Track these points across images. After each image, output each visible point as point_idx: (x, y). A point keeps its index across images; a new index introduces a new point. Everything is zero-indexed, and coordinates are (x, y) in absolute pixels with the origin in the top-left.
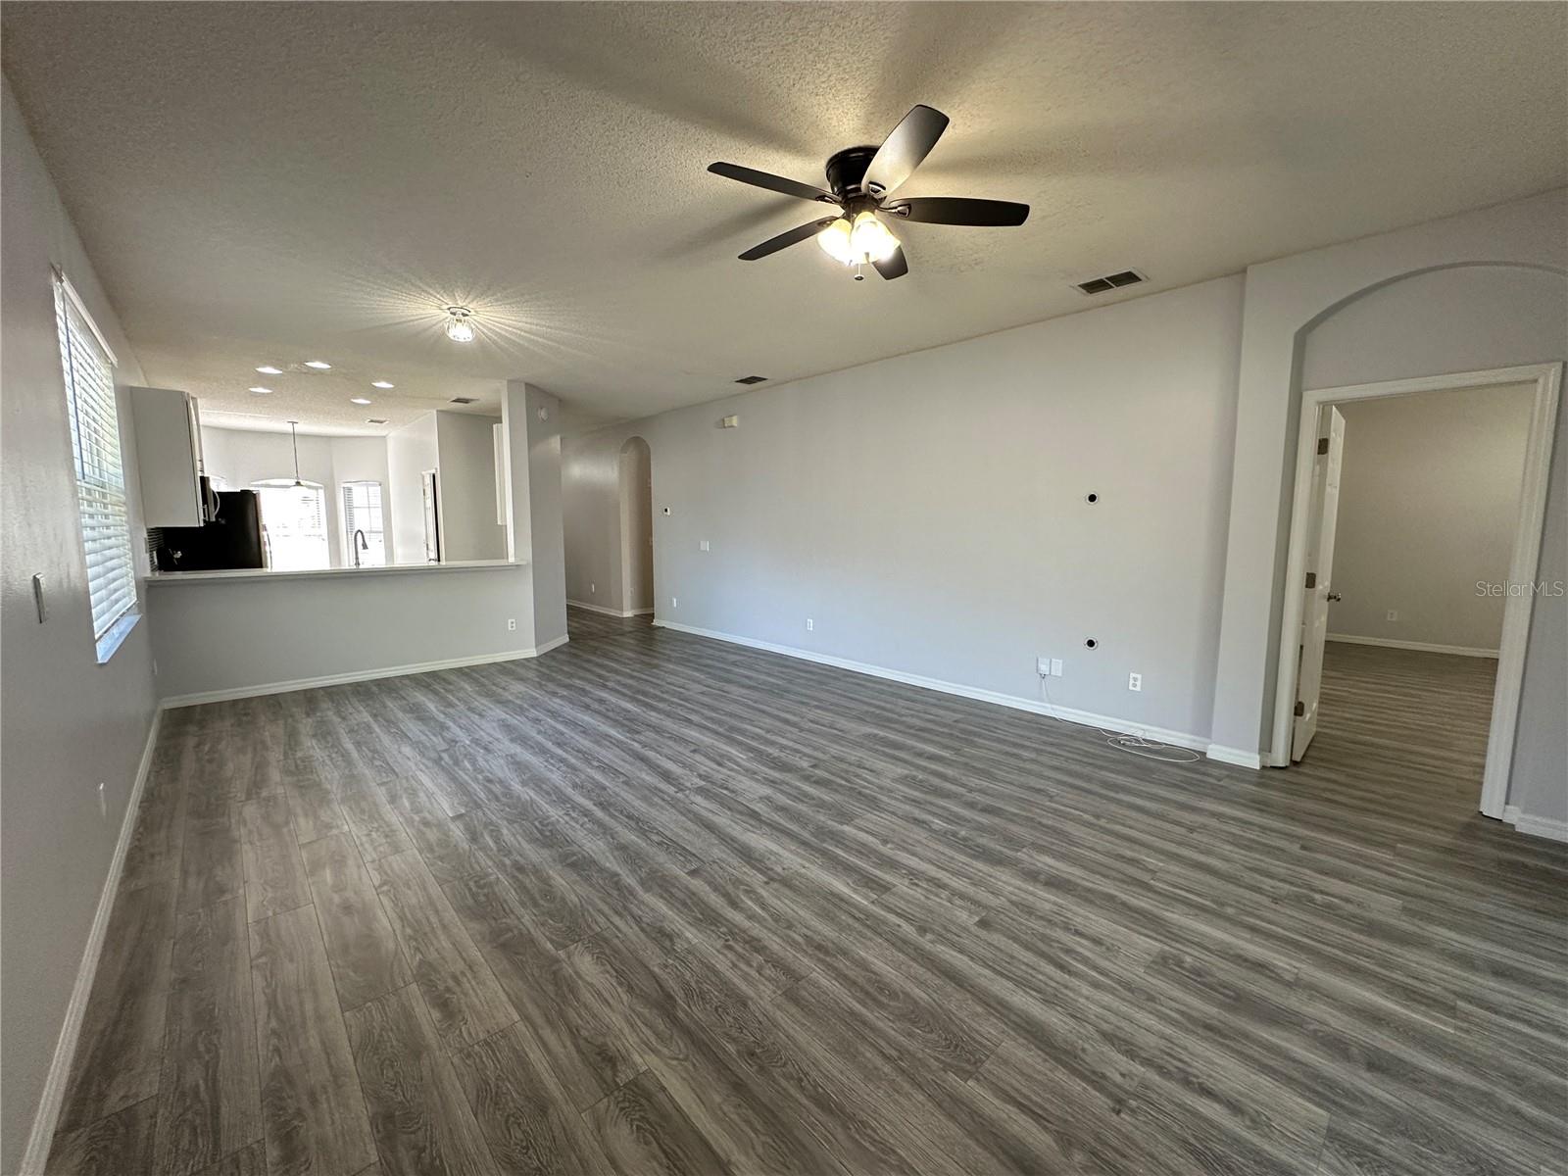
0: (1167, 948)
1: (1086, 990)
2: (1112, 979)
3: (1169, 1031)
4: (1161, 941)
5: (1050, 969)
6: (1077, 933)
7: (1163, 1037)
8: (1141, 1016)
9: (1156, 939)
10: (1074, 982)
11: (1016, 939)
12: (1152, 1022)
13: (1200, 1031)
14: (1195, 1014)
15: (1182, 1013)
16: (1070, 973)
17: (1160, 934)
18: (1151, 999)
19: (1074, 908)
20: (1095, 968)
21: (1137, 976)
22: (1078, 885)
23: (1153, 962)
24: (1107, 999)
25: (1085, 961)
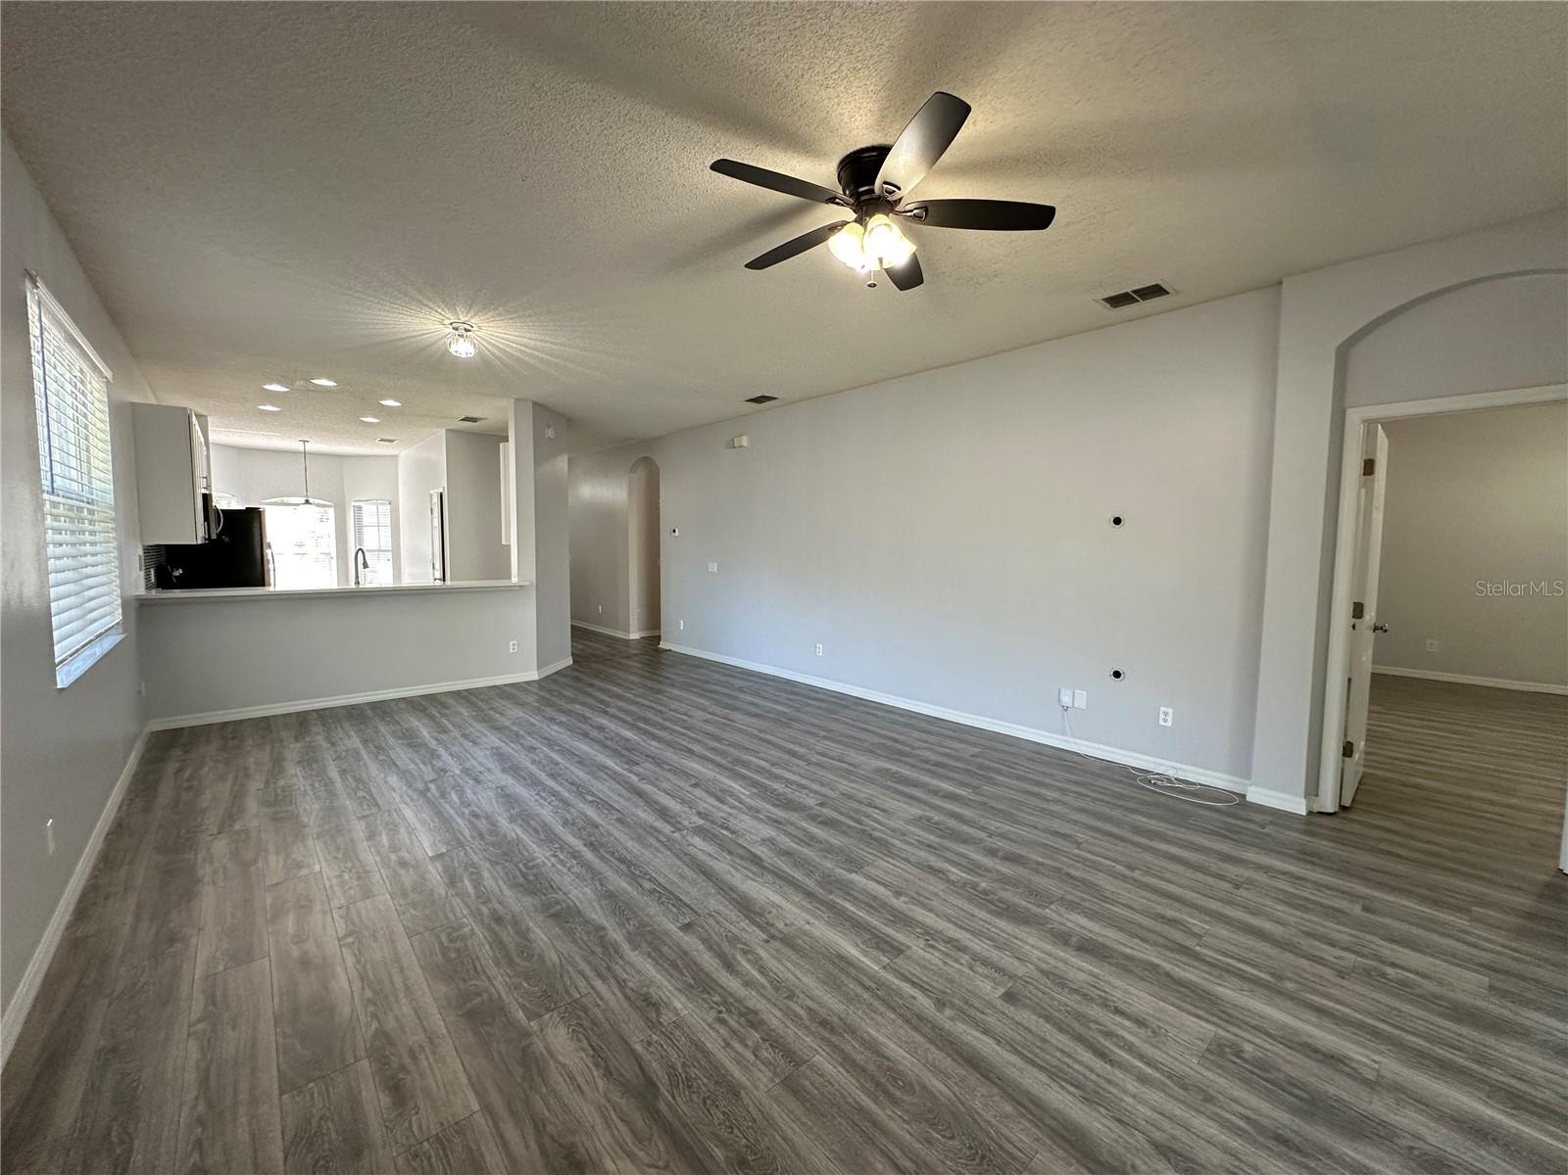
0: (1224, 1033)
1: (1132, 1085)
2: (1162, 1072)
3: (1235, 1143)
4: (1214, 1023)
5: (1087, 1057)
6: (1118, 1011)
7: (1228, 1151)
8: (1199, 1122)
9: (1208, 1021)
10: (1118, 1075)
11: (1048, 1019)
12: (1212, 1130)
13: (1271, 1144)
14: (1266, 1122)
15: (1248, 1119)
16: (1112, 1062)
17: (1213, 1015)
18: (1209, 1099)
19: (1112, 980)
20: (1141, 1057)
21: (1191, 1068)
22: (1116, 951)
23: (1208, 1050)
24: (1156, 1097)
25: (1129, 1048)
